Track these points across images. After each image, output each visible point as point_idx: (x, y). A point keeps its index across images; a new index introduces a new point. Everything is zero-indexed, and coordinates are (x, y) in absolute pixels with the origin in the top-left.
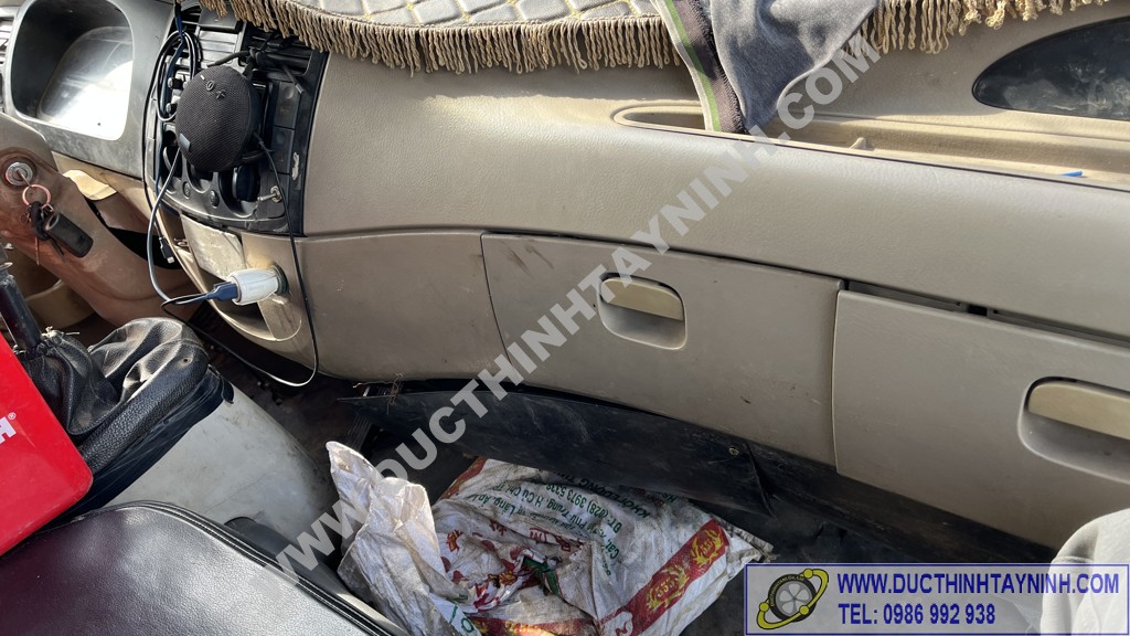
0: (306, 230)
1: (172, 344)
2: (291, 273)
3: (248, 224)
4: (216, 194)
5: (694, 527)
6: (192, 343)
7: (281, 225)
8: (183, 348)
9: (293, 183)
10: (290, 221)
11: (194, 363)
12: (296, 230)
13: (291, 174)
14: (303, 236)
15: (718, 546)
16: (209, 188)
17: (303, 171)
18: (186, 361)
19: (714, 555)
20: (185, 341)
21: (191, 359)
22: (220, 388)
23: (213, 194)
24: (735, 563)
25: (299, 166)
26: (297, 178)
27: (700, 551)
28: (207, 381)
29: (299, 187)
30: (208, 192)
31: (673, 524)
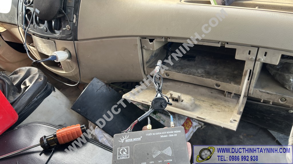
0: (78, 39)
1: (36, 74)
2: (73, 52)
3: (58, 37)
4: (46, 28)
5: (184, 120)
6: (42, 74)
7: (70, 37)
8: (39, 75)
9: (74, 24)
10: (73, 36)
11: (44, 80)
12: (75, 39)
13: (73, 21)
14: (77, 40)
15: (190, 124)
16: (44, 26)
17: (77, 20)
18: (41, 79)
19: (190, 127)
20: (40, 73)
21: (42, 79)
22: (51, 87)
23: (45, 28)
24: (194, 129)
25: (76, 19)
26: (75, 23)
27: (187, 126)
28: (48, 85)
29: (76, 25)
30: (44, 28)
31: (179, 119)
